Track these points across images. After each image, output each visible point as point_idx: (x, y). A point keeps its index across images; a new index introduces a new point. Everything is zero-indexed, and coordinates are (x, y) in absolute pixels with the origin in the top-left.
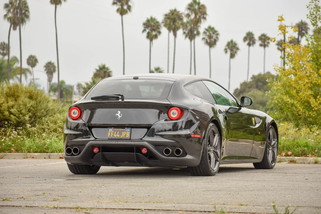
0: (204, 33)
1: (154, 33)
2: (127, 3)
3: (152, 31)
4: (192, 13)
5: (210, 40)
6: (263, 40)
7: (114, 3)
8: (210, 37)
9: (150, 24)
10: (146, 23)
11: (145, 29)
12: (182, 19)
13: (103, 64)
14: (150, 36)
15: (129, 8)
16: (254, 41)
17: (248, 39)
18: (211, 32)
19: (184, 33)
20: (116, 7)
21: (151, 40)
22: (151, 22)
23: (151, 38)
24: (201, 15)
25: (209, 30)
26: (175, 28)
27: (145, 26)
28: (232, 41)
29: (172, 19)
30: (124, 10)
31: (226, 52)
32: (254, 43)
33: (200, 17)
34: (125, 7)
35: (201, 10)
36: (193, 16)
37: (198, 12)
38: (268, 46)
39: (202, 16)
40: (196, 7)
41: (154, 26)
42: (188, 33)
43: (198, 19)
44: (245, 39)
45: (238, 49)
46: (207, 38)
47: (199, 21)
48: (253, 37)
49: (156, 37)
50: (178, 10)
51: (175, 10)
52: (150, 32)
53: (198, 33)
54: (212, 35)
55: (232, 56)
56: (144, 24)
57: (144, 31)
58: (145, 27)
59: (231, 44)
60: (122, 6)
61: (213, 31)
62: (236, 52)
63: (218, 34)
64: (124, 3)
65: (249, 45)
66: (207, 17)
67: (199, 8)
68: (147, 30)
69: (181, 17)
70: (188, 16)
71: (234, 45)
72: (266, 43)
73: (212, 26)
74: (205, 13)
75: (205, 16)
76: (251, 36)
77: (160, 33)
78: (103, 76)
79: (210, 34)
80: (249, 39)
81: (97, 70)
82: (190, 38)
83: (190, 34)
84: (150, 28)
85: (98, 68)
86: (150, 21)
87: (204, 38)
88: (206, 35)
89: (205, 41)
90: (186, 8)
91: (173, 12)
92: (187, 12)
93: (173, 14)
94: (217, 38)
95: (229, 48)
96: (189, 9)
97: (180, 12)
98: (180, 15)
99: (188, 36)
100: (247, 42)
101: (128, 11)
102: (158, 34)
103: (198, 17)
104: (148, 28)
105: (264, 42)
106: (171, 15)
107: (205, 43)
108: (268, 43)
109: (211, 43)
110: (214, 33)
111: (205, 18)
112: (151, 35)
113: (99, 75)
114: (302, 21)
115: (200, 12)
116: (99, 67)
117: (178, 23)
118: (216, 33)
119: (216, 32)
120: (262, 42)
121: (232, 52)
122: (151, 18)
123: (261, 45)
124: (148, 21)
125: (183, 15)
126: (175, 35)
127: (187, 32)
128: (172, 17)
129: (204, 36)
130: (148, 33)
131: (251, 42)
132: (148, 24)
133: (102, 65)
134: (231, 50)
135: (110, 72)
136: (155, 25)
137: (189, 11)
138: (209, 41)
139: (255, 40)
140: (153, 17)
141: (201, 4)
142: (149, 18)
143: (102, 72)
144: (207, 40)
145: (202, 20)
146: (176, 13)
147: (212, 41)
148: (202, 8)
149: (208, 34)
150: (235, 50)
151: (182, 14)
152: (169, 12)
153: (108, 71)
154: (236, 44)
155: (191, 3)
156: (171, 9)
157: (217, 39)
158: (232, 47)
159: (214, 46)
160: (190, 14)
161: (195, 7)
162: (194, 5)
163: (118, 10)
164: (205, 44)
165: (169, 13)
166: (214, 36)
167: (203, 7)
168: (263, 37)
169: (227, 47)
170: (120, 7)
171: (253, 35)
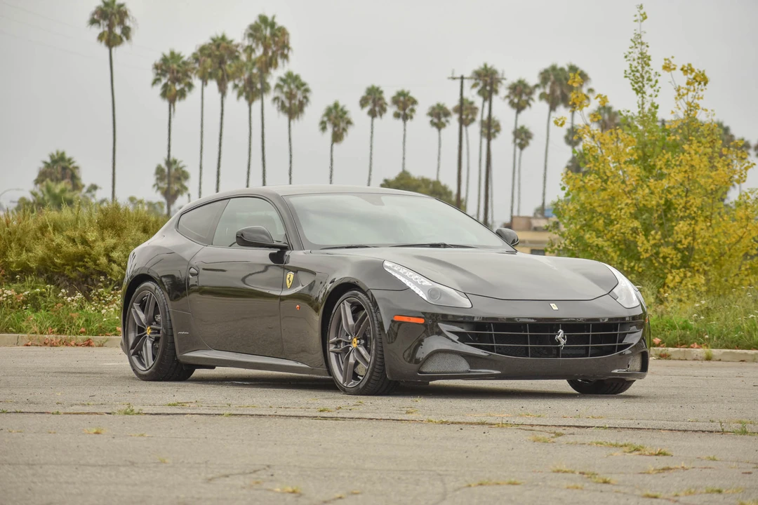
0: (278, 86)
1: (178, 87)
2: (121, 22)
3: (174, 83)
4: (257, 45)
5: (290, 103)
6: (401, 105)
7: (93, 22)
8: (291, 96)
9: (169, 68)
10: (161, 65)
11: (158, 77)
12: (237, 58)
13: (61, 151)
14: (168, 93)
15: (126, 31)
16: (384, 106)
17: (370, 102)
18: (292, 86)
19: (236, 86)
20: (97, 30)
21: (172, 102)
22: (173, 63)
23: (172, 96)
24: (278, 50)
25: (289, 81)
26: (223, 76)
27: (159, 71)
28: (336, 106)
29: (216, 56)
30: (115, 35)
31: (324, 129)
32: (383, 110)
33: (273, 52)
34: (118, 31)
35: (276, 39)
36: (259, 52)
37: (271, 42)
38: (412, 117)
39: (279, 52)
40: (268, 32)
41: (178, 72)
42: (245, 87)
43: (271, 58)
44: (363, 102)
45: (349, 122)
46: (283, 97)
47: (274, 62)
48: (381, 99)
49: (182, 94)
50: (229, 37)
51: (223, 38)
52: (169, 83)
53: (265, 88)
54: (295, 91)
55: (337, 137)
56: (156, 67)
57: (155, 82)
58: (157, 74)
59: (333, 111)
60: (111, 26)
61: (297, 83)
62: (344, 130)
63: (307, 90)
64: (116, 23)
65: (373, 114)
66: (290, 55)
67: (273, 35)
68: (164, 81)
69: (237, 54)
70: (249, 51)
71: (340, 113)
72: (407, 111)
73: (295, 73)
74: (285, 46)
75: (286, 52)
76: (377, 96)
77: (190, 86)
78: (59, 176)
79: (291, 90)
80: (373, 101)
81: (45, 163)
82: (247, 98)
83: (248, 89)
84: (168, 76)
85: (49, 160)
86: (171, 61)
87: (276, 99)
88: (282, 92)
89: (280, 104)
90: (245, 34)
91: (218, 42)
92: (247, 43)
93: (218, 46)
94: (305, 97)
95: (329, 120)
96: (250, 35)
97: (235, 43)
98: (234, 48)
99: (244, 94)
100: (367, 109)
101: (124, 39)
102: (186, 89)
103: (270, 54)
104: (164, 76)
105: (404, 109)
106: (214, 47)
107: (280, 108)
108: (413, 110)
109: (293, 109)
110: (298, 88)
111: (285, 57)
112: (170, 90)
113: (51, 174)
114: (485, 66)
115: (276, 43)
116: (52, 157)
117: (229, 65)
118: (303, 88)
119: (303, 85)
120: (399, 107)
121: (336, 129)
122: (172, 54)
123: (397, 115)
124: (165, 60)
125: (240, 50)
126: (223, 91)
127: (241, 85)
128: (217, 53)
129: (277, 94)
130: (166, 86)
131: (377, 109)
132: (164, 68)
133: (57, 154)
134: (335, 125)
135: (77, 168)
136: (179, 68)
137: (251, 39)
138: (287, 105)
139: (386, 104)
140: (177, 51)
141: (276, 27)
142: (167, 53)
143: (58, 168)
144: (283, 102)
145: (280, 61)
146: (224, 44)
147: (295, 104)
148: (279, 34)
149: (285, 89)
150: (342, 125)
151: (237, 46)
152: (211, 41)
153: (71, 166)
154: (345, 113)
155: (256, 22)
156: (215, 36)
157: (305, 100)
158: (336, 118)
159: (300, 115)
160: (254, 46)
161: (264, 32)
162: (263, 26)
163: (101, 37)
164: (279, 111)
165: (210, 44)
166: (299, 95)
167: (283, 31)
168: (402, 98)
169: (325, 119)
170: (106, 29)
171: (381, 92)
